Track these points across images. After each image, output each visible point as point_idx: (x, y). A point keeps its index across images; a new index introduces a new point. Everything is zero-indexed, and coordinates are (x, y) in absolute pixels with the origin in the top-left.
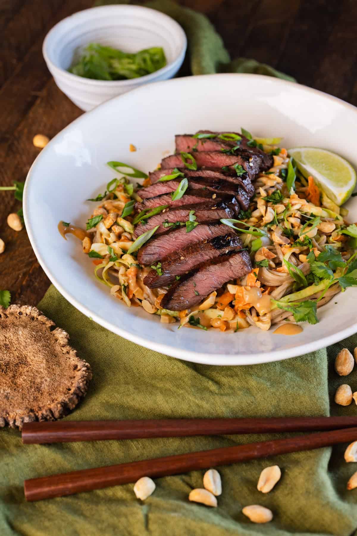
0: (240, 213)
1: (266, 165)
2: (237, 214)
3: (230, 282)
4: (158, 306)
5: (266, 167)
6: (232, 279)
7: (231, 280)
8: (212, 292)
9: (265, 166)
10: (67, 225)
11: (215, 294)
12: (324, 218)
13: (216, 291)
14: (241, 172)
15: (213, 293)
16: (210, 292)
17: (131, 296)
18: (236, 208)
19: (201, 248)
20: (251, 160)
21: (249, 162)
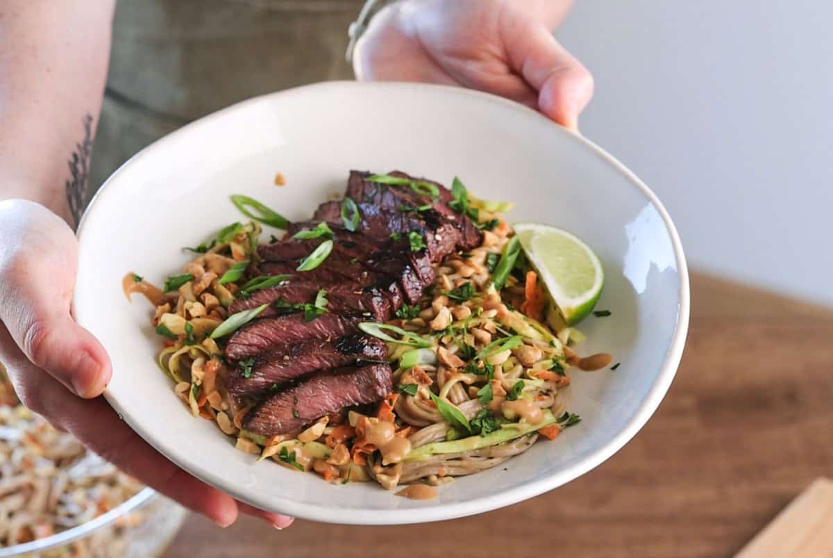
0: (400, 308)
1: (468, 242)
2: (395, 309)
3: (353, 408)
4: (238, 425)
5: (467, 246)
6: (357, 404)
7: (354, 405)
8: (321, 417)
9: (465, 243)
10: (139, 279)
11: (325, 420)
12: (530, 338)
13: (330, 416)
14: (418, 246)
15: (323, 419)
16: (318, 416)
17: (203, 403)
18: (396, 299)
19: (319, 348)
20: (439, 230)
21: (435, 233)
